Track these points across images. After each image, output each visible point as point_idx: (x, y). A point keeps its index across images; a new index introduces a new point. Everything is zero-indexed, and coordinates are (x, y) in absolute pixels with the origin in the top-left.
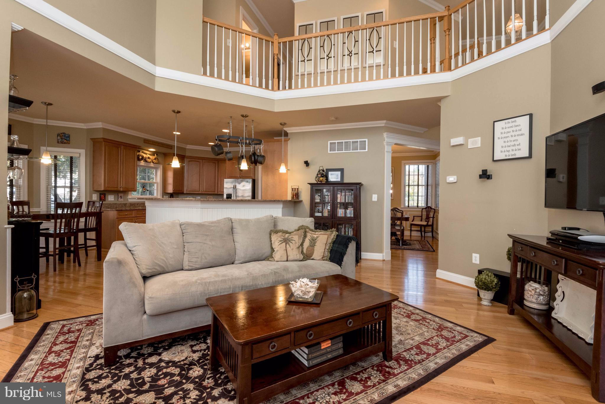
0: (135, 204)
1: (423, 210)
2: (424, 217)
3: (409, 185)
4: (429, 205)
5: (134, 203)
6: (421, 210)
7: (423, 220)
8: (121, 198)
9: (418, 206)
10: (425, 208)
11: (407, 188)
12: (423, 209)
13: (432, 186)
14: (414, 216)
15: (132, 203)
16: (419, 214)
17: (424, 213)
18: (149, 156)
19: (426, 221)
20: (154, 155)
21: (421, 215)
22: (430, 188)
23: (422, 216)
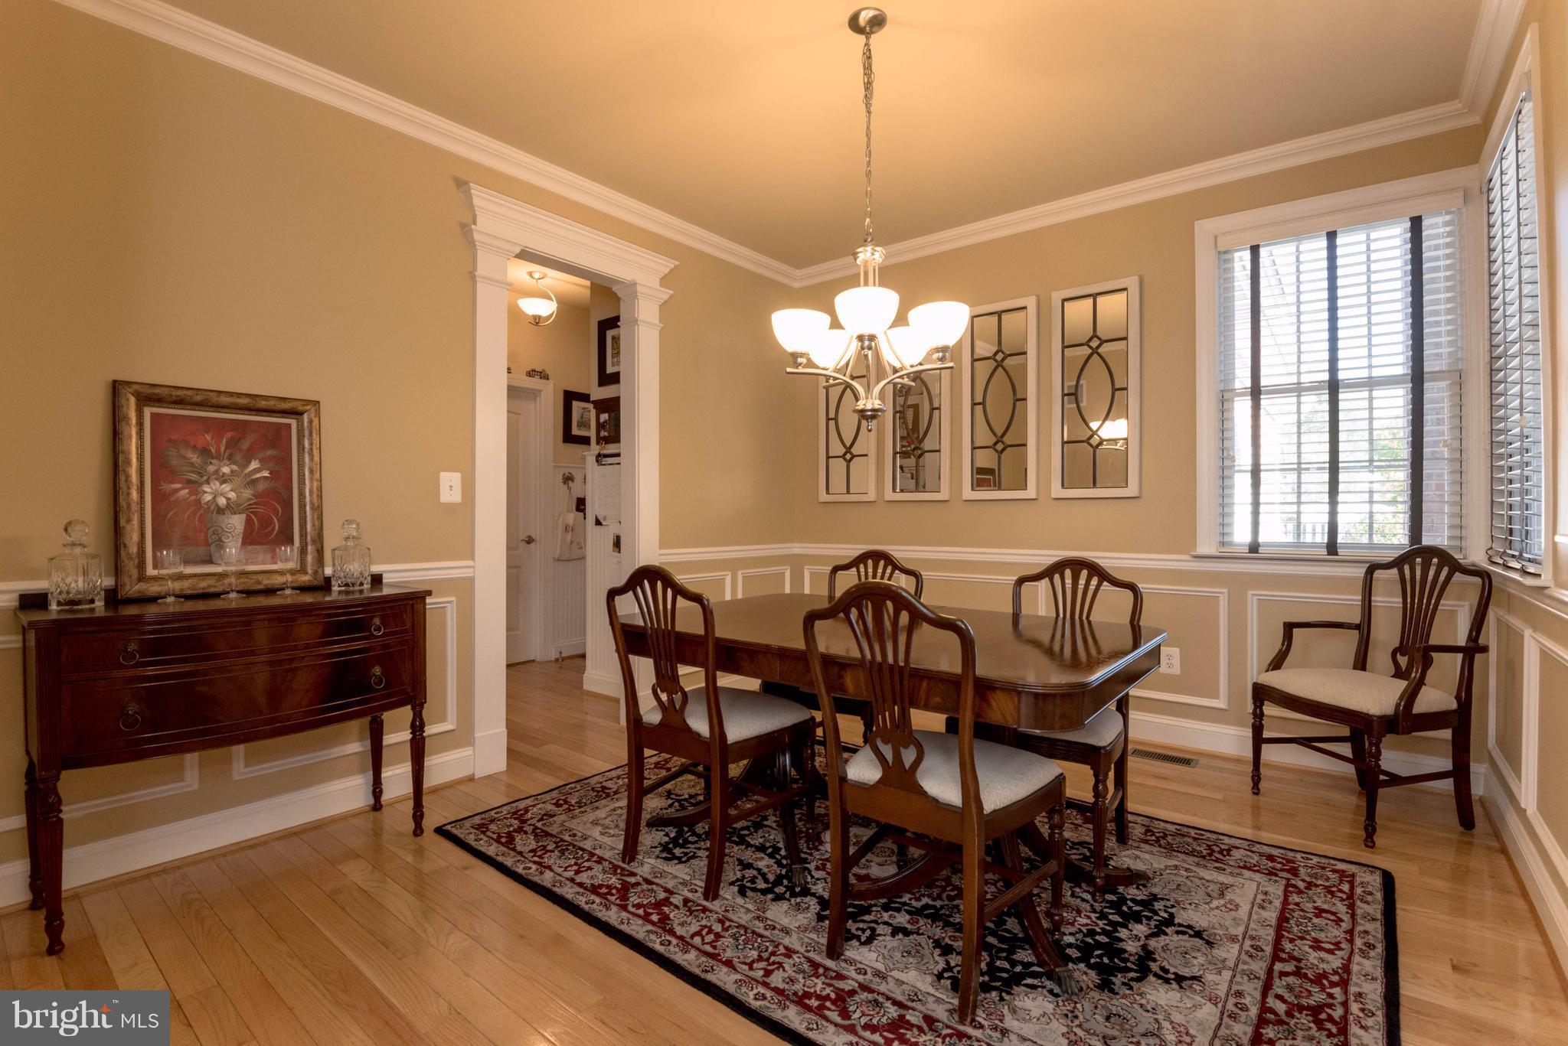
1: (1379, 574)
2: (1387, 631)
3: (1256, 392)
4: (1436, 536)
6: (1360, 572)
7: (1380, 659)
9: (1332, 547)
10: (1398, 563)
11: (1242, 408)
12: (1373, 568)
13: (1459, 379)
14: (1289, 628)
16: (1347, 604)
17: (1388, 601)
19: (1399, 674)
21: (1355, 618)
22: (1436, 393)
23: (1363, 628)
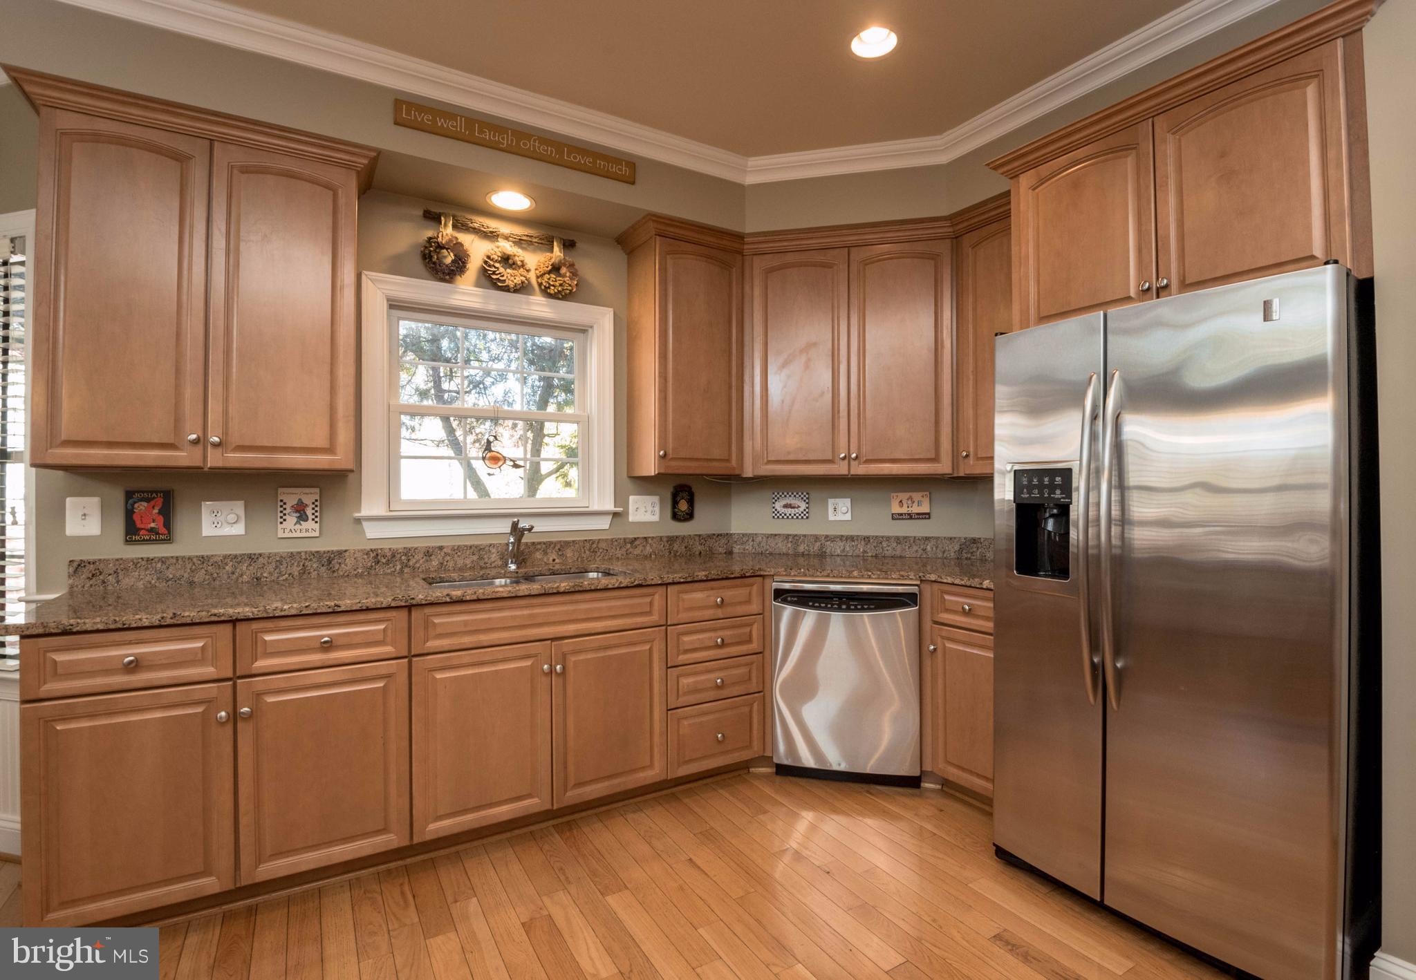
0: (408, 552)
5: (399, 546)
8: (302, 517)
15: (386, 546)
18: (508, 247)
20: (547, 244)
